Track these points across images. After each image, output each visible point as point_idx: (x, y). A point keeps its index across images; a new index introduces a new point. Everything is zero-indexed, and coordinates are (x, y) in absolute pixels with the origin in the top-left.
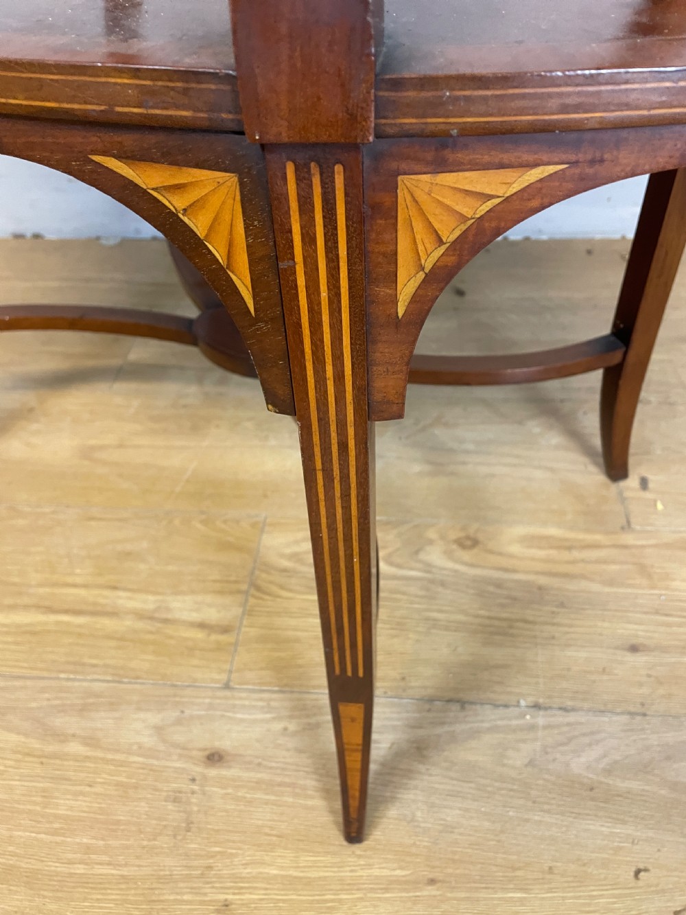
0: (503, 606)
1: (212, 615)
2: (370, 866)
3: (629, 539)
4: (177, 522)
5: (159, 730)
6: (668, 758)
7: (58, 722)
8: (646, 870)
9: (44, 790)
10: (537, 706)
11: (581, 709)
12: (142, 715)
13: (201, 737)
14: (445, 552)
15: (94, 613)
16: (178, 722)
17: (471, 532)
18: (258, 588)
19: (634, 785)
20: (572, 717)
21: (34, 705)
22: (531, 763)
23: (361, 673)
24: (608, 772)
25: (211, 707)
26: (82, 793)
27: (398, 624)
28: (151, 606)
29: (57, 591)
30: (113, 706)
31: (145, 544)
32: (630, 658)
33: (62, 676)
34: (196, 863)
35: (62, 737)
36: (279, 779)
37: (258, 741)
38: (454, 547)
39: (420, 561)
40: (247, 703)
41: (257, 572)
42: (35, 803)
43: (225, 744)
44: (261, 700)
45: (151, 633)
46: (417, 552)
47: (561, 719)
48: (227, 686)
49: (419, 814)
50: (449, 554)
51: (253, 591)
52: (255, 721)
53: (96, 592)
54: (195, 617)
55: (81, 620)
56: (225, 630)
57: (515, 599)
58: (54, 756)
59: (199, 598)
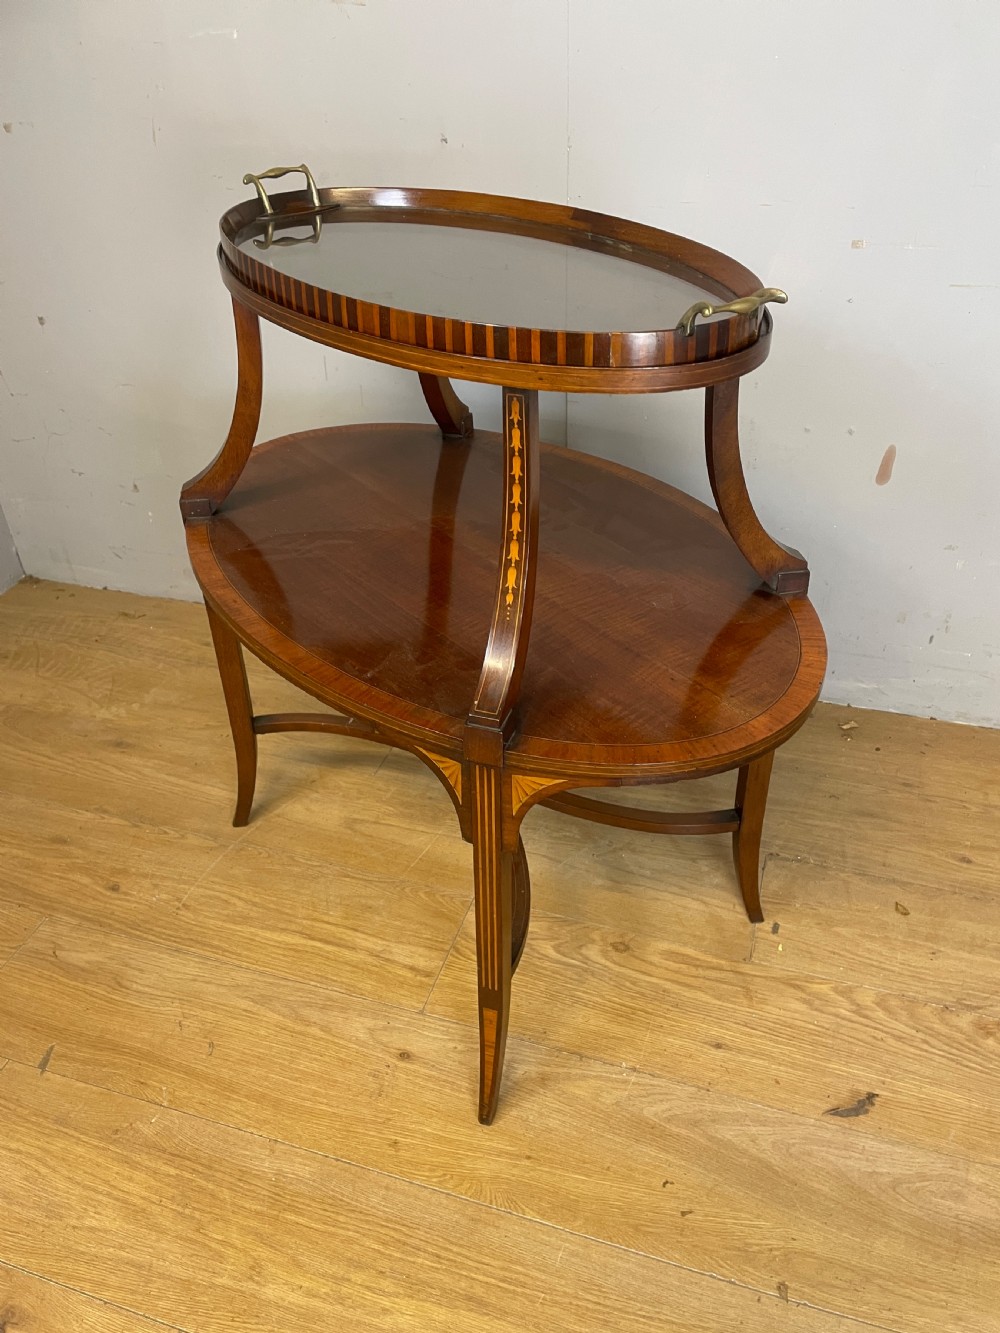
0: (633, 998)
1: (421, 963)
2: (492, 1140)
3: (746, 968)
4: (407, 890)
5: (371, 1031)
6: (713, 1121)
7: (306, 1012)
8: (672, 1183)
9: (292, 1053)
10: (634, 1070)
11: (664, 1077)
12: (361, 1019)
13: (398, 1042)
14: (601, 951)
15: (338, 945)
16: (385, 1029)
17: (626, 939)
18: (457, 950)
19: (684, 1132)
20: (655, 1082)
21: (291, 998)
22: (617, 1104)
23: (496, 988)
24: (669, 1120)
25: (409, 1024)
26: (315, 1059)
27: (552, 995)
28: (379, 948)
29: (317, 924)
30: (343, 1010)
31: (381, 902)
32: (714, 1051)
33: (312, 983)
34: (380, 1115)
35: (308, 1023)
36: (444, 1077)
37: (435, 1051)
38: (610, 948)
39: (581, 954)
40: (433, 1026)
41: (458, 939)
42: (285, 1059)
43: (413, 1048)
44: (443, 1026)
45: (376, 966)
46: (580, 947)
47: (647, 1081)
48: (421, 1012)
49: (531, 1117)
50: (604, 954)
51: (452, 951)
52: (435, 1038)
53: (341, 930)
54: (408, 961)
55: (329, 948)
56: (428, 975)
57: (643, 994)
58: (301, 1033)
59: (413, 949)
